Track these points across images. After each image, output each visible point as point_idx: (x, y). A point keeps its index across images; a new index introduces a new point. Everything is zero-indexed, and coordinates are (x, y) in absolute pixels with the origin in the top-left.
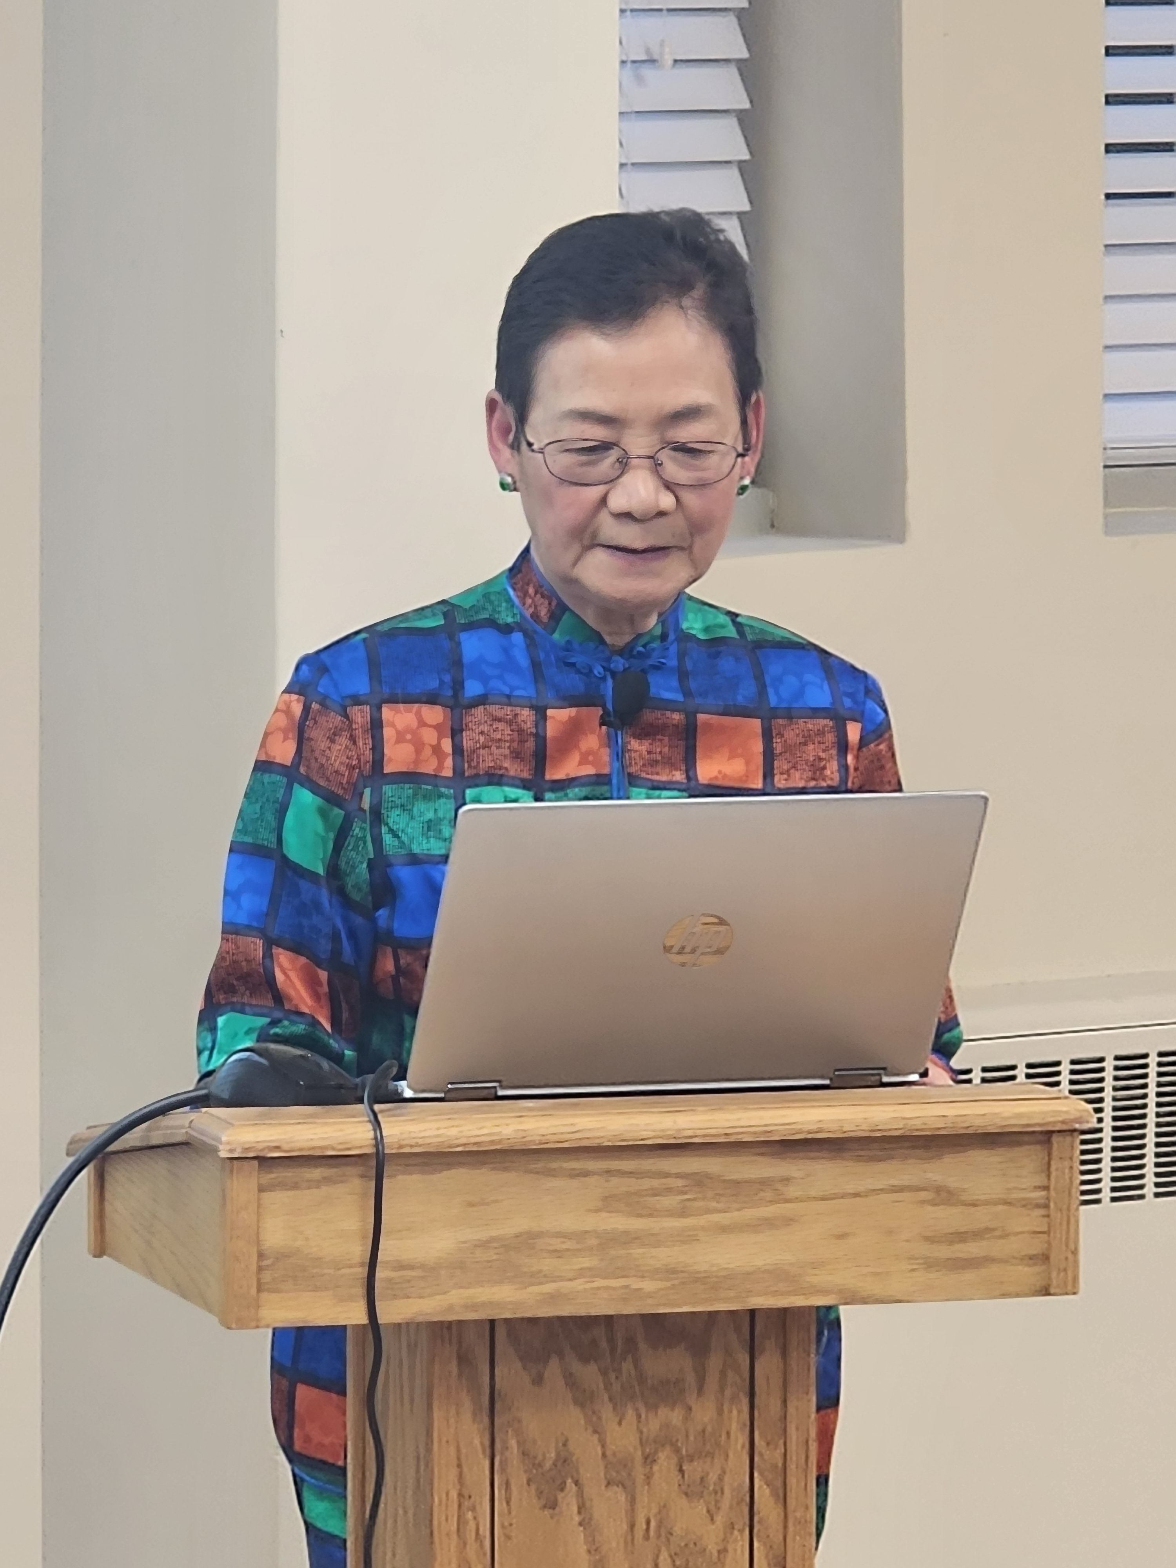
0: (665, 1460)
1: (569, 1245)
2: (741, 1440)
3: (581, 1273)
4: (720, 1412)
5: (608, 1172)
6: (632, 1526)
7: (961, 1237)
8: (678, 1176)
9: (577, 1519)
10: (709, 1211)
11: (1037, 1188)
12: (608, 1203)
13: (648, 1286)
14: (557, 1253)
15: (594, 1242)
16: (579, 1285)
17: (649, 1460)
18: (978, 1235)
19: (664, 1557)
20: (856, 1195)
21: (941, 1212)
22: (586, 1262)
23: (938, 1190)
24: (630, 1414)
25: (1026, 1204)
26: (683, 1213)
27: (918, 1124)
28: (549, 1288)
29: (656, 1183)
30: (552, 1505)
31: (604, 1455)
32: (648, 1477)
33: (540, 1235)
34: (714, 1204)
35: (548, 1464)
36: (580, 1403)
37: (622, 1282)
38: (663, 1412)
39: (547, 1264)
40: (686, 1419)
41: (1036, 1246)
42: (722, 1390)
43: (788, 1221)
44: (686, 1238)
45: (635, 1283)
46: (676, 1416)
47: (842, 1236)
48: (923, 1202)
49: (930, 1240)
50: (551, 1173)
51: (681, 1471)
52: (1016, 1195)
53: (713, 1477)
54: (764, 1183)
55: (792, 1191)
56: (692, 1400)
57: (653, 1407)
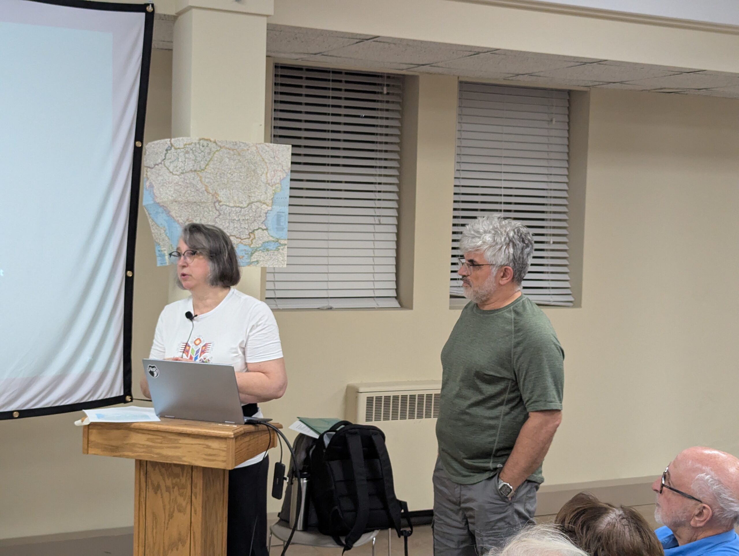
0: (176, 488)
1: (141, 446)
2: (189, 486)
3: (144, 452)
4: (186, 480)
5: (148, 434)
6: (170, 500)
7: (210, 455)
8: (161, 436)
9: (160, 496)
10: (166, 444)
11: (225, 448)
12: (148, 440)
13: (156, 456)
14: (139, 448)
15: (145, 446)
16: (143, 454)
17: (173, 488)
18: (214, 455)
19: (175, 507)
20: (192, 444)
21: (207, 450)
22: (144, 450)
23: (207, 445)
24: (170, 479)
25: (224, 451)
26: (161, 443)
27: (200, 432)
28: (138, 454)
29: (157, 437)
30: (156, 493)
31: (166, 486)
32: (173, 491)
33: (136, 444)
34: (166, 442)
35: (156, 486)
36: (162, 475)
37: (150, 455)
38: (176, 479)
39: (137, 449)
40: (180, 481)
41: (224, 459)
42: (186, 477)
43: (180, 448)
44: (161, 448)
45: (152, 455)
46: (178, 480)
47: (189, 452)
48: (204, 447)
49: (206, 455)
50: (138, 432)
51: (179, 491)
52: (221, 448)
53: (185, 492)
54: (175, 440)
55: (180, 442)
56: (181, 478)
57: (175, 478)
